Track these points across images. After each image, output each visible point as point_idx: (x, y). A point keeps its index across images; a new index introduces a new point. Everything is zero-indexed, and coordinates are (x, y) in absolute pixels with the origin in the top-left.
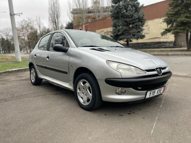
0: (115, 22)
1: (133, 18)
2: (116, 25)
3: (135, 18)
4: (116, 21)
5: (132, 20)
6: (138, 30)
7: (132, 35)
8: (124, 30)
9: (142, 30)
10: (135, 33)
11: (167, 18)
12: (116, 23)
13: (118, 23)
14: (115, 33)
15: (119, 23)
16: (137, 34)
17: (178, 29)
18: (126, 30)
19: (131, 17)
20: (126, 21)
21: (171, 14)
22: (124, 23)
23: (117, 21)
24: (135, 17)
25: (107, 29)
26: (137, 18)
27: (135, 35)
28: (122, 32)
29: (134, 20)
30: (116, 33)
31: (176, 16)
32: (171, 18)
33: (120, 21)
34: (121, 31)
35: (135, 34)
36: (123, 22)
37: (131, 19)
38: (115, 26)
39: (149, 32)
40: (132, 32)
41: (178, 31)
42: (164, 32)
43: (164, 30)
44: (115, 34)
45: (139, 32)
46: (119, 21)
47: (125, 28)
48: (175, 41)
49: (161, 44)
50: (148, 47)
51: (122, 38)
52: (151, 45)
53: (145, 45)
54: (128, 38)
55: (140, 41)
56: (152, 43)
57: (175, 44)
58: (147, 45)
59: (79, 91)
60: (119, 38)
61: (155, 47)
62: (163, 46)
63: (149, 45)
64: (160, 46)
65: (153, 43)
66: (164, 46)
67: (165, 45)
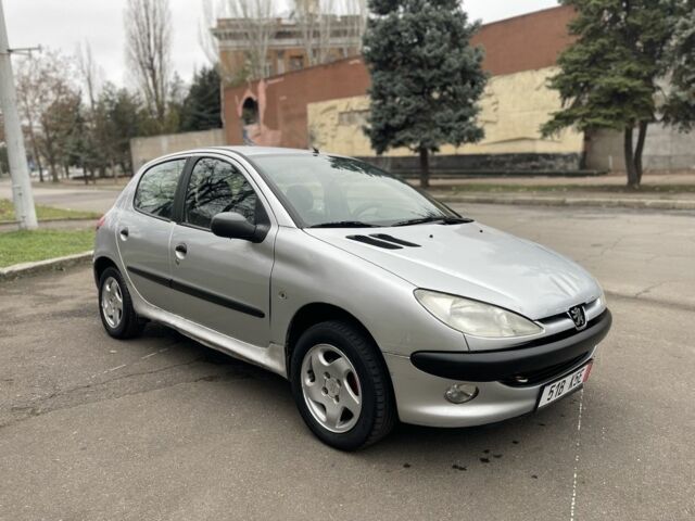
0: (381, 81)
1: (444, 67)
2: (383, 92)
3: (450, 70)
4: (383, 75)
5: (440, 76)
6: (462, 112)
7: (439, 129)
8: (412, 110)
9: (474, 112)
10: (449, 121)
11: (561, 75)
12: (383, 84)
13: (389, 84)
14: (381, 119)
15: (395, 85)
16: (456, 126)
17: (599, 115)
18: (419, 111)
19: (438, 67)
20: (419, 80)
21: (576, 62)
22: (413, 85)
23: (388, 75)
24: (450, 66)
25: (348, 100)
26: (457, 70)
27: (450, 129)
28: (404, 117)
29: (447, 75)
30: (384, 121)
31: (594, 69)
32: (576, 77)
33: (399, 77)
34: (402, 114)
35: (451, 124)
36: (408, 80)
37: (435, 71)
38: (379, 94)
39: (497, 116)
40: (441, 117)
41: (598, 120)
42: (551, 123)
43: (552, 118)
44: (381, 125)
45: (463, 118)
46: (393, 75)
47: (414, 102)
48: (585, 153)
49: (537, 160)
50: (495, 170)
51: (405, 138)
52: (503, 163)
53: (482, 164)
54: (428, 140)
55: (468, 149)
56: (507, 155)
57: (585, 164)
58: (489, 162)
59: (308, 382)
60: (393, 137)
61: (516, 170)
62: (543, 167)
63: (496, 163)
64: (534, 167)
65: (511, 158)
66: (546, 170)
67: (551, 166)
